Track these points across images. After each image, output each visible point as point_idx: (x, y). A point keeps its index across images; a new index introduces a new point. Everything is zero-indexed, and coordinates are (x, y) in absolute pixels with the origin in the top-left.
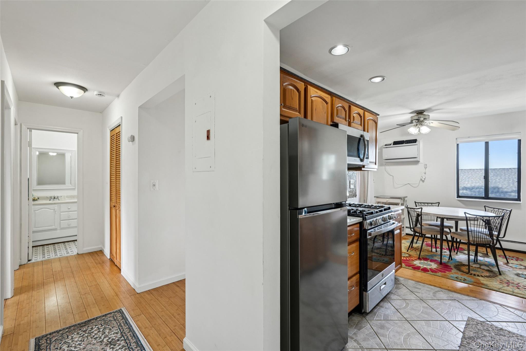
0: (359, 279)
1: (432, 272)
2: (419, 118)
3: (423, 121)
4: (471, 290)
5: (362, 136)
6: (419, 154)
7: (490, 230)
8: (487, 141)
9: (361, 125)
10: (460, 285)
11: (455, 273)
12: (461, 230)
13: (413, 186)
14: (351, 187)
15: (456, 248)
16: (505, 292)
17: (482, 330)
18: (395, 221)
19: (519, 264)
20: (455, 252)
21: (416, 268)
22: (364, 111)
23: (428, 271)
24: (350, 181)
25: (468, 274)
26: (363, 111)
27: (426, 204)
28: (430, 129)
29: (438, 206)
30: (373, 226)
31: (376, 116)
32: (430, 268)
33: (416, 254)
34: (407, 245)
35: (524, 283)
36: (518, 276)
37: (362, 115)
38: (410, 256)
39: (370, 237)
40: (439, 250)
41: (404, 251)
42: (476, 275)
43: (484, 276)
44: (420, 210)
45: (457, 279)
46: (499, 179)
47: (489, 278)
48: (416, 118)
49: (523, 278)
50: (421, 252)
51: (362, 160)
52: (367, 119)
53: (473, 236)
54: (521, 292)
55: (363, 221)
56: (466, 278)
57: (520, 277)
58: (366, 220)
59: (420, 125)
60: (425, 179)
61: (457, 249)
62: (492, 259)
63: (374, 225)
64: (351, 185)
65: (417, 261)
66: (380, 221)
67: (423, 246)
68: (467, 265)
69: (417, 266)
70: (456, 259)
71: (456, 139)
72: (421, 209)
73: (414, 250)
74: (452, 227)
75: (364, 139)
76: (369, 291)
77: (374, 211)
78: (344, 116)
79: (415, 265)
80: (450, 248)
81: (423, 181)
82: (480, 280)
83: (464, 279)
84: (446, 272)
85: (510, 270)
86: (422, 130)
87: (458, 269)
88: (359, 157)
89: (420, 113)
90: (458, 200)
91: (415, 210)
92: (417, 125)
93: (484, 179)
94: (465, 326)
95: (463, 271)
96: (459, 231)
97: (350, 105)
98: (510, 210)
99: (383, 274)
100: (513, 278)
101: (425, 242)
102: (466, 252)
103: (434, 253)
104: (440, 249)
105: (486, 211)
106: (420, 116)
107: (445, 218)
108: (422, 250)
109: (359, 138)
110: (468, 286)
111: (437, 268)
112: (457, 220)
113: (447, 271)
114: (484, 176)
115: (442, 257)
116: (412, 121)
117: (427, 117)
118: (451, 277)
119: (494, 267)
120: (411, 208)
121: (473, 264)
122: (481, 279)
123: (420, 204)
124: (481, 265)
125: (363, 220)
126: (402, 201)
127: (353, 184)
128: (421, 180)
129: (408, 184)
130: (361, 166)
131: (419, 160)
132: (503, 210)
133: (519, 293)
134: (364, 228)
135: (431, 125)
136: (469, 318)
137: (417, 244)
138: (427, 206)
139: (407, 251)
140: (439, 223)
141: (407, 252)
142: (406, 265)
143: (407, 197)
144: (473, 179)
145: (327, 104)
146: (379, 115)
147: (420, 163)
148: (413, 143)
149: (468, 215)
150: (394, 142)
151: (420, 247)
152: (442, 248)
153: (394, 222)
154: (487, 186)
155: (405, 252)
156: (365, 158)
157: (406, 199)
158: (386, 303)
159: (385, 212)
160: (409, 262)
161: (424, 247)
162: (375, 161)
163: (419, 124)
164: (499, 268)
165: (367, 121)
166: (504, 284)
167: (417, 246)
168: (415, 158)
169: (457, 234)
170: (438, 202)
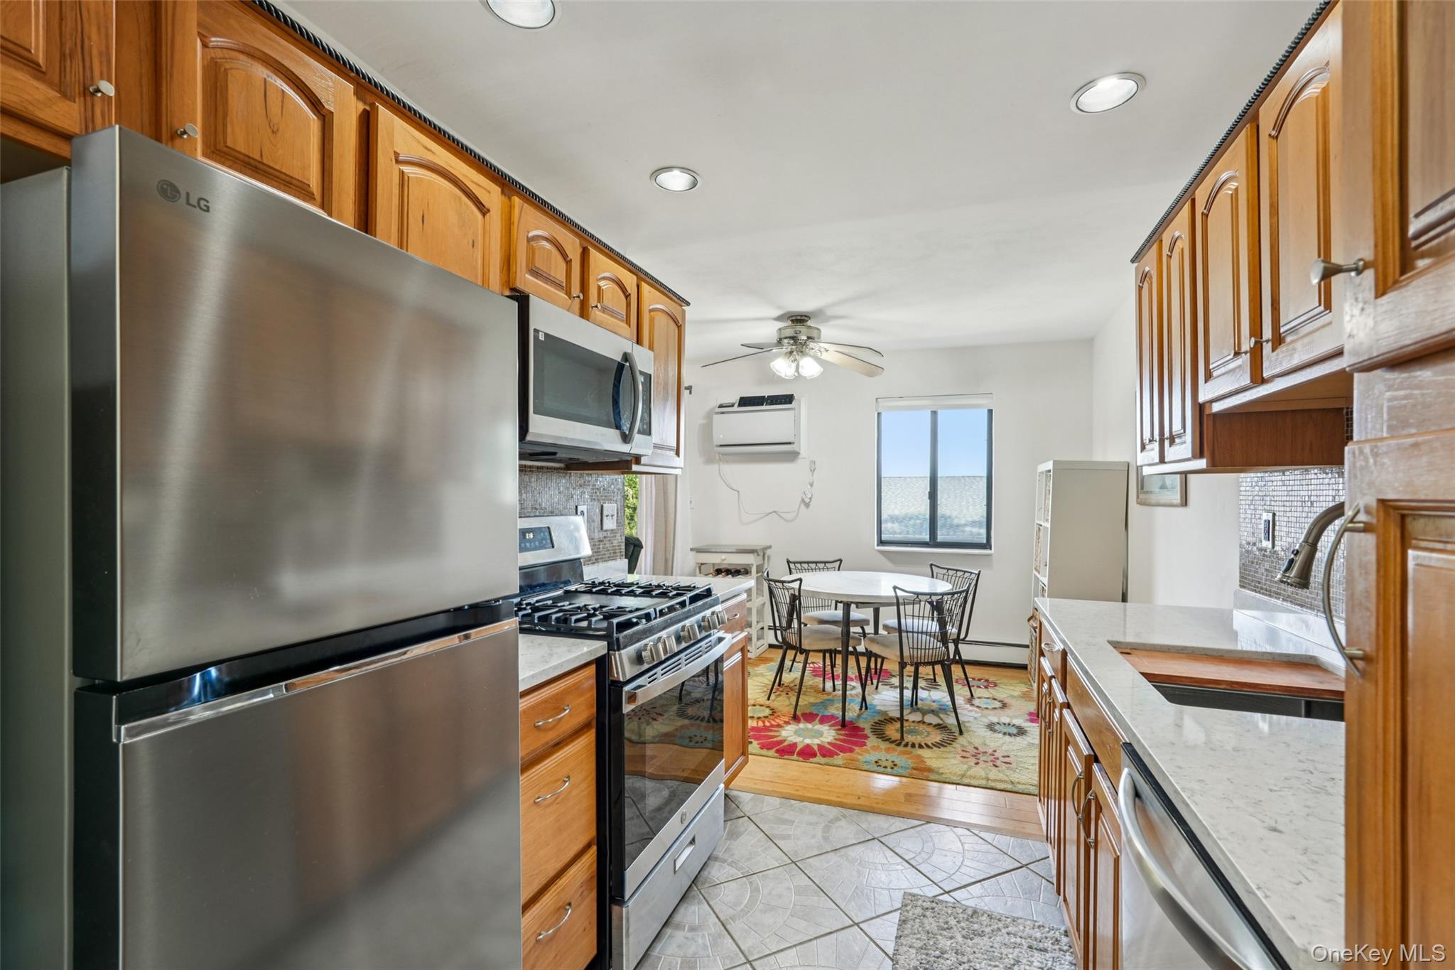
0: (595, 866)
1: (824, 756)
2: (796, 335)
3: (804, 344)
4: (907, 794)
5: (626, 357)
6: (797, 434)
7: (942, 624)
8: (935, 410)
9: (628, 322)
10: (884, 782)
11: (875, 748)
12: (886, 627)
13: (785, 520)
14: (605, 527)
15: (876, 673)
16: (973, 782)
17: (936, 931)
18: (726, 632)
19: (991, 696)
20: (872, 684)
21: (786, 751)
22: (639, 279)
23: (814, 755)
24: (602, 506)
25: (899, 745)
26: (635, 277)
27: (813, 566)
28: (822, 367)
29: (839, 570)
30: (646, 666)
31: (681, 306)
32: (819, 743)
33: (788, 706)
34: (769, 680)
35: (1003, 748)
36: (992, 730)
37: (632, 289)
38: (773, 711)
39: (632, 707)
40: (839, 683)
41: (760, 700)
42: (917, 746)
43: (930, 745)
44: (796, 585)
45: (879, 767)
46: (946, 500)
47: (942, 749)
48: (790, 332)
49: (1001, 735)
50: (801, 696)
51: (626, 438)
52: (651, 307)
53: (911, 646)
54: (1000, 776)
55: (611, 652)
56: (897, 761)
57: (995, 731)
58: (619, 649)
59: (798, 354)
60: (812, 499)
61: (877, 676)
62: (943, 692)
63: (648, 663)
64: (605, 518)
65: (789, 727)
66: (670, 645)
67: (805, 678)
68: (898, 718)
69: (789, 743)
70: (876, 706)
71: (877, 399)
72: (799, 582)
73: (784, 694)
74: (866, 622)
75: (632, 368)
76: (629, 899)
77: (655, 610)
78: (561, 277)
79: (785, 741)
80: (863, 677)
81: (807, 505)
82: (925, 760)
83: (893, 762)
84: (856, 748)
85: (976, 715)
86: (802, 367)
87: (879, 734)
88: (618, 427)
89: (799, 319)
90: (882, 552)
91: (784, 584)
92: (791, 353)
93: (929, 498)
94: (898, 929)
95: (890, 739)
96: (881, 631)
97: (585, 244)
98: (977, 572)
99: (685, 814)
100: (984, 737)
101: (811, 665)
102: (896, 681)
103: (829, 694)
104: (842, 680)
105: (933, 577)
106: (800, 329)
107: (852, 602)
108: (804, 689)
109: (619, 363)
110: (901, 782)
111: (834, 742)
112: (876, 606)
113: (856, 746)
114: (929, 493)
115: (847, 703)
116: (781, 339)
117: (814, 334)
118: (865, 762)
119: (948, 715)
120: (776, 581)
121: (910, 713)
122: (925, 756)
123: (798, 565)
124: (924, 713)
125: (610, 648)
126: (760, 558)
127: (612, 516)
128: (803, 501)
129: (774, 512)
130: (629, 458)
131: (797, 449)
132: (965, 572)
133: (998, 778)
134: (611, 678)
135: (825, 356)
136: (906, 897)
137: (791, 673)
138: (815, 569)
139: (766, 698)
140: (839, 613)
141: (767, 702)
142: (763, 747)
143: (770, 547)
144: (903, 499)
145: (484, 215)
146: (688, 304)
147: (800, 456)
148: (785, 403)
149: (900, 593)
150: (742, 399)
151: (798, 682)
152: (845, 678)
153: (721, 634)
154: (934, 514)
155: (762, 703)
156: (636, 430)
157: (768, 552)
158: (693, 908)
159: (691, 607)
160: (770, 734)
161: (810, 680)
162: (675, 445)
163: (797, 352)
164: (959, 715)
165: (650, 316)
166: (969, 760)
167: (792, 679)
168: (790, 443)
169: (878, 643)
170: (839, 558)
